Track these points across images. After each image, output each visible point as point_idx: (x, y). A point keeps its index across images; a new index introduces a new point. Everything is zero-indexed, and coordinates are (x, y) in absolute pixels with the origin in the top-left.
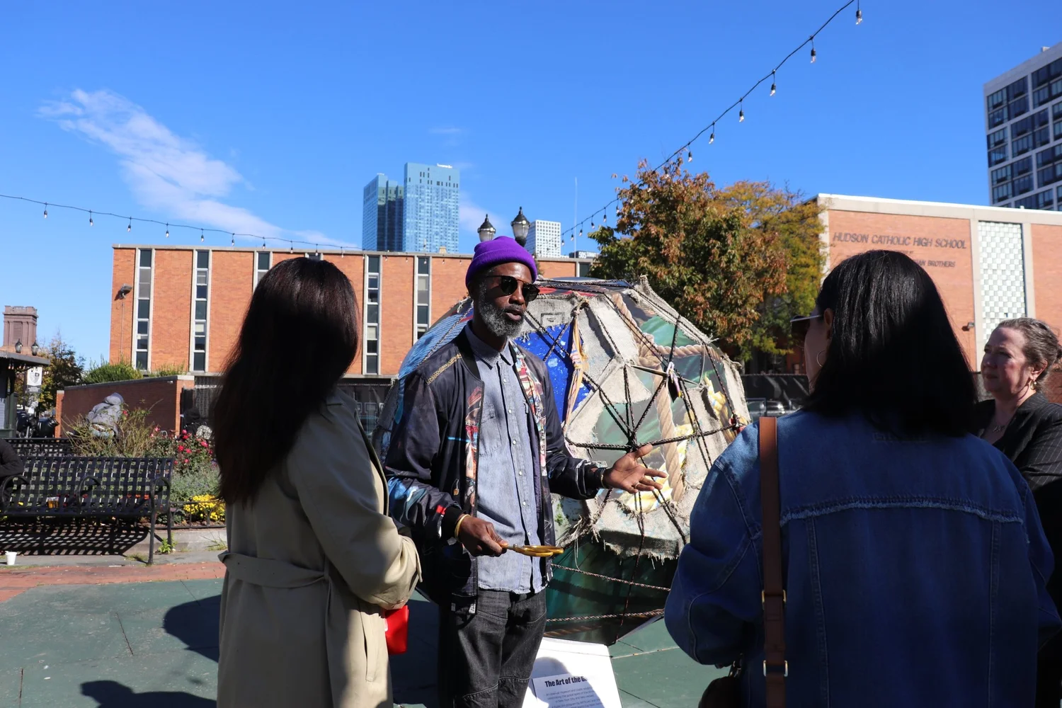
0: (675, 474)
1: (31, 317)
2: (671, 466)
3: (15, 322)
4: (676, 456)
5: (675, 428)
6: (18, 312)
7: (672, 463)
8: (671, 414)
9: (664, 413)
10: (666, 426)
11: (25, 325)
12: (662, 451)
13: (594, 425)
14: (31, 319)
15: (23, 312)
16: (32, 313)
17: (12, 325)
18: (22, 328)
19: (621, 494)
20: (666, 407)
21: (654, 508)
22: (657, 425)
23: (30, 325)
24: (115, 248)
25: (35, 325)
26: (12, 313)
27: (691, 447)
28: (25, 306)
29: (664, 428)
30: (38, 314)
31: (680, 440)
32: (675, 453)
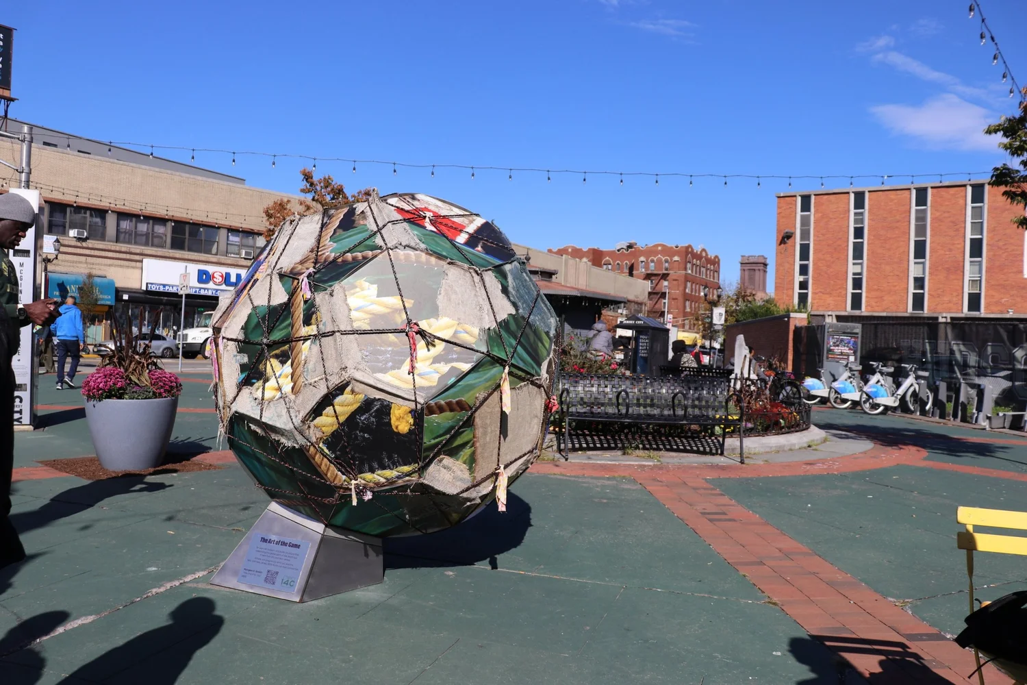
0: (298, 370)
1: (762, 265)
2: (295, 363)
3: (749, 269)
4: (300, 354)
5: (303, 329)
6: (751, 261)
7: (296, 361)
8: (302, 316)
9: (296, 314)
10: (296, 326)
11: (757, 272)
12: (290, 348)
13: (243, 324)
14: (761, 267)
15: (755, 260)
16: (763, 261)
17: (747, 273)
18: (754, 275)
19: (255, 383)
20: (299, 308)
21: (277, 397)
22: (289, 325)
23: (762, 272)
24: (778, 197)
25: (765, 272)
26: (747, 261)
27: (313, 346)
28: (757, 255)
29: (294, 328)
30: (768, 262)
31: (305, 339)
32: (300, 351)
